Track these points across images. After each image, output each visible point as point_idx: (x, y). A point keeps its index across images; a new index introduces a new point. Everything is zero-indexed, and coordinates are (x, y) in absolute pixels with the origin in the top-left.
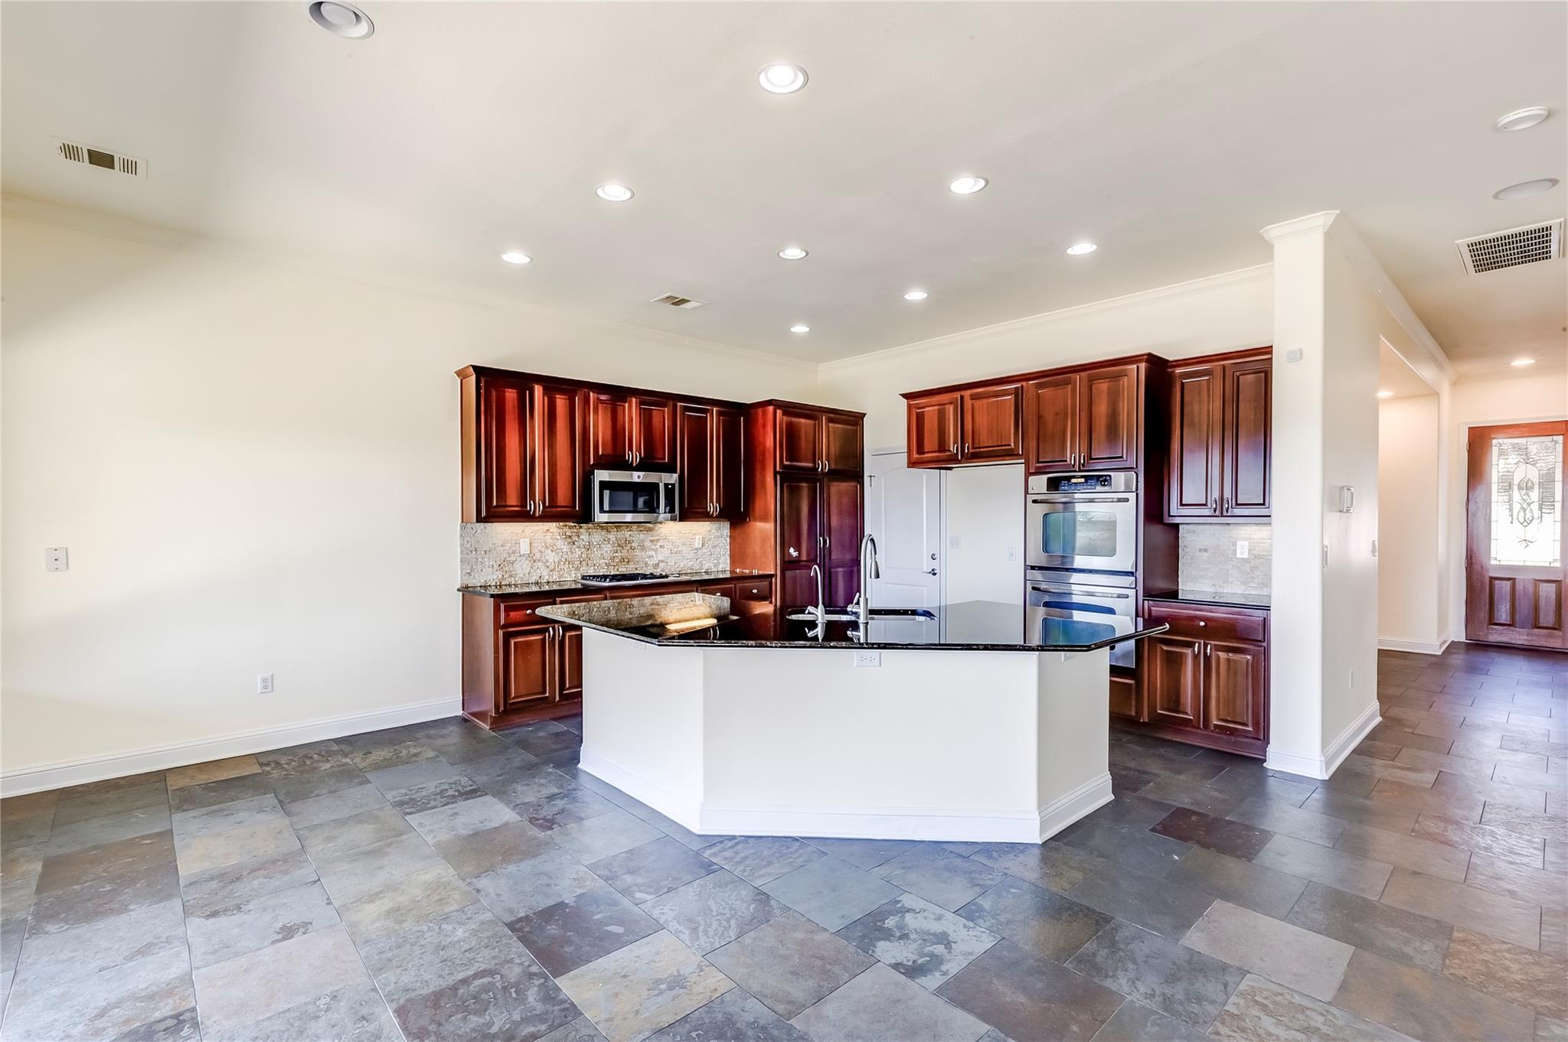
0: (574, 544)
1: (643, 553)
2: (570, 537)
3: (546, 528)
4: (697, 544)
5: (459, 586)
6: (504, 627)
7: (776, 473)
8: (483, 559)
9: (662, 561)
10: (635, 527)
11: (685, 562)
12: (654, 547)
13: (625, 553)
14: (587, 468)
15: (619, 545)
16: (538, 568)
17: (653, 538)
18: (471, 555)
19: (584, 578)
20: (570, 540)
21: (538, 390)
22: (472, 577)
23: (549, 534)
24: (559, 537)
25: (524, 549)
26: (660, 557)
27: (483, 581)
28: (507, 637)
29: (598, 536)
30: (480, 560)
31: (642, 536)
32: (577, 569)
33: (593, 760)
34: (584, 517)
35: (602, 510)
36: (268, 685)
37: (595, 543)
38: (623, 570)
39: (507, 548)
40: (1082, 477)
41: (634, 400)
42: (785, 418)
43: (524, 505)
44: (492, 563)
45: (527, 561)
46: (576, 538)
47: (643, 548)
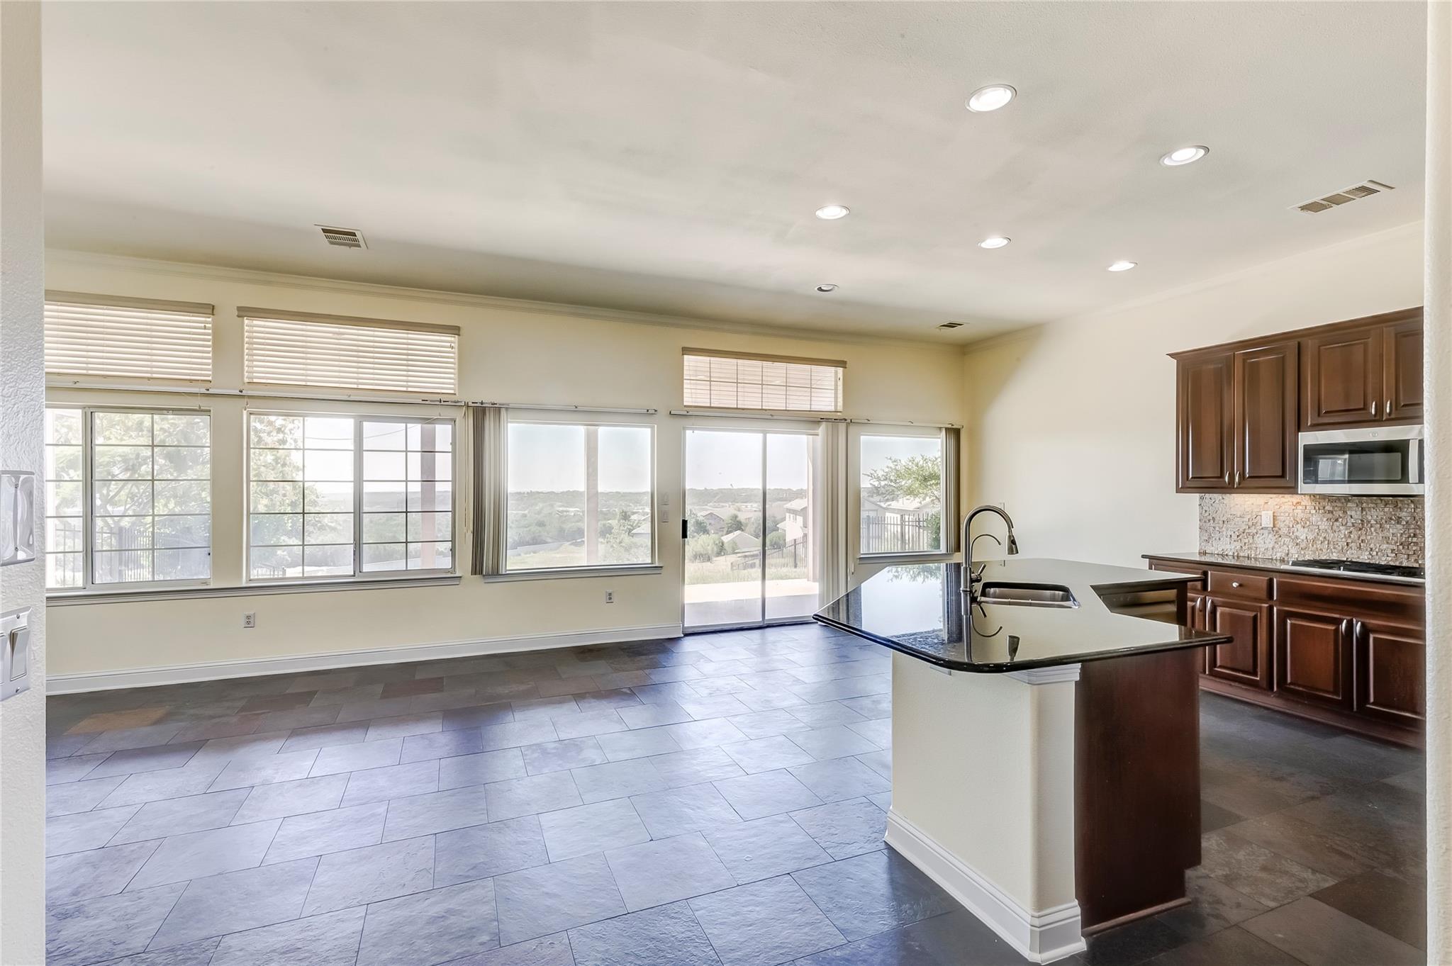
0: (1337, 520)
8: (1221, 528)
16: (1284, 544)
18: (1209, 524)
21: (1238, 357)
22: (1210, 544)
24: (1313, 513)
25: (1266, 521)
27: (1220, 549)
30: (1217, 529)
34: (1296, 488)
35: (1309, 479)
37: (1373, 522)
39: (1247, 520)
41: (1386, 330)
43: (1222, 476)
44: (1229, 533)
45: (1270, 536)
46: (1340, 513)
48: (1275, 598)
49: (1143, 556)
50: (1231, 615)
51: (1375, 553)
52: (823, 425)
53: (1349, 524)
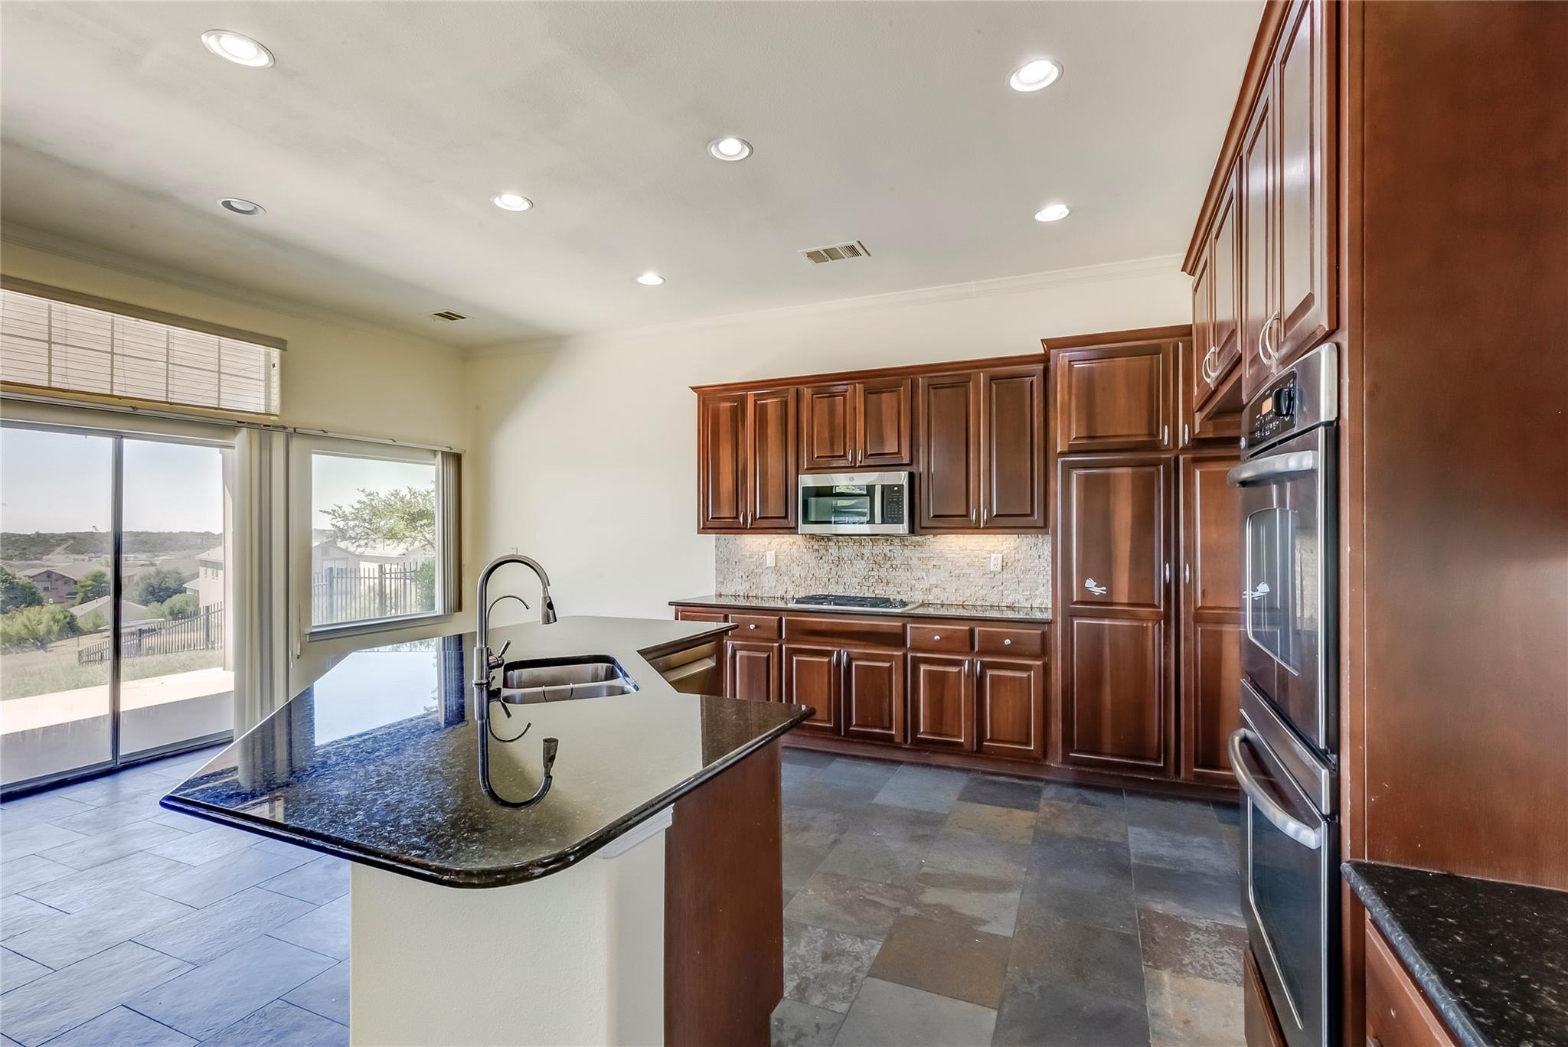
0: (821, 558)
1: (908, 574)
3: (792, 540)
4: (995, 564)
7: (1057, 457)
8: (734, 569)
10: (895, 540)
11: (973, 590)
12: (924, 567)
13: (883, 573)
14: (800, 474)
15: (876, 562)
16: (784, 582)
17: (924, 556)
18: (723, 564)
20: (817, 554)
21: (751, 397)
22: (724, 585)
23: (795, 547)
24: (805, 550)
25: (770, 562)
26: (933, 581)
27: (733, 591)
30: (731, 569)
31: (906, 552)
34: (796, 528)
35: (806, 521)
37: (846, 559)
38: (880, 592)
39: (755, 559)
41: (858, 386)
42: (1077, 367)
43: (737, 517)
44: (741, 574)
45: (773, 575)
46: (824, 551)
47: (909, 568)
48: (784, 637)
49: (670, 604)
50: (749, 657)
51: (846, 587)
52: (244, 433)
53: (830, 562)
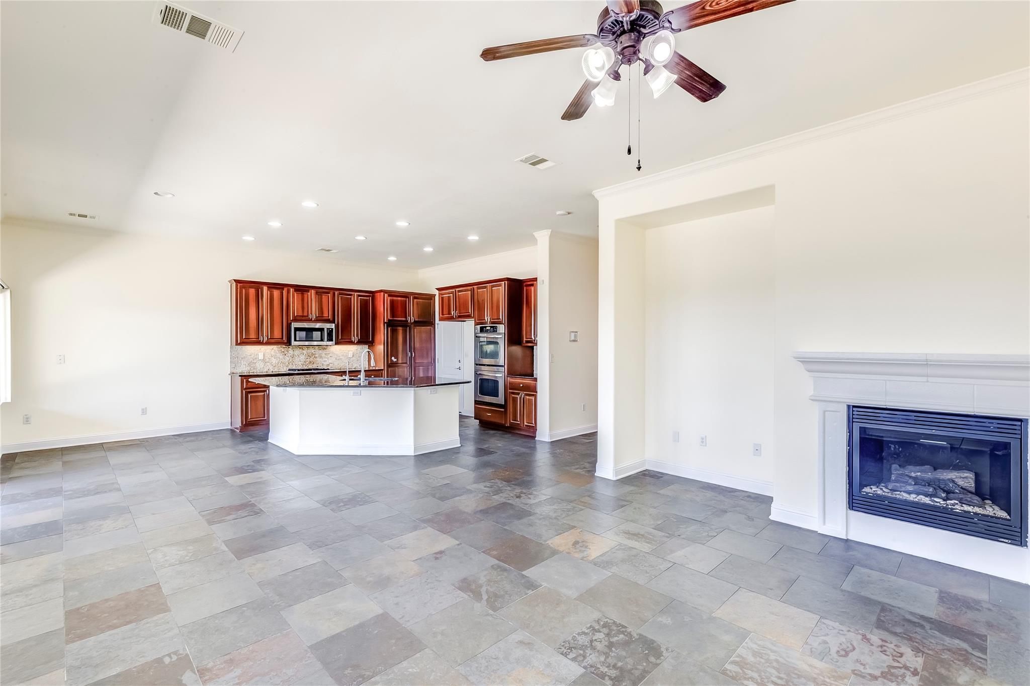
1: (321, 359)
2: (284, 352)
3: (271, 348)
4: (350, 355)
5: (229, 373)
6: (246, 389)
7: (384, 323)
9: (331, 363)
10: (317, 347)
11: (343, 363)
13: (311, 359)
14: (289, 322)
15: (309, 356)
16: (268, 365)
18: (234, 360)
19: (289, 370)
20: (283, 353)
21: (265, 288)
22: (235, 369)
23: (273, 351)
24: (278, 352)
25: (261, 357)
26: (330, 362)
27: (241, 371)
28: (247, 393)
29: (297, 352)
30: (239, 361)
31: (320, 352)
32: (287, 366)
33: (275, 438)
34: (289, 343)
35: (295, 340)
36: (144, 411)
38: (310, 367)
39: (252, 357)
40: (490, 326)
41: (313, 291)
42: (389, 298)
43: (258, 338)
45: (262, 363)
46: (287, 353)
47: (321, 357)
